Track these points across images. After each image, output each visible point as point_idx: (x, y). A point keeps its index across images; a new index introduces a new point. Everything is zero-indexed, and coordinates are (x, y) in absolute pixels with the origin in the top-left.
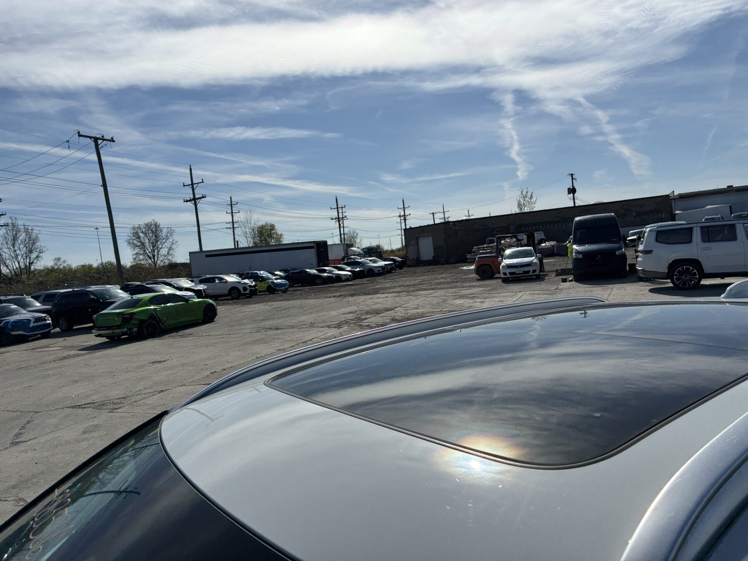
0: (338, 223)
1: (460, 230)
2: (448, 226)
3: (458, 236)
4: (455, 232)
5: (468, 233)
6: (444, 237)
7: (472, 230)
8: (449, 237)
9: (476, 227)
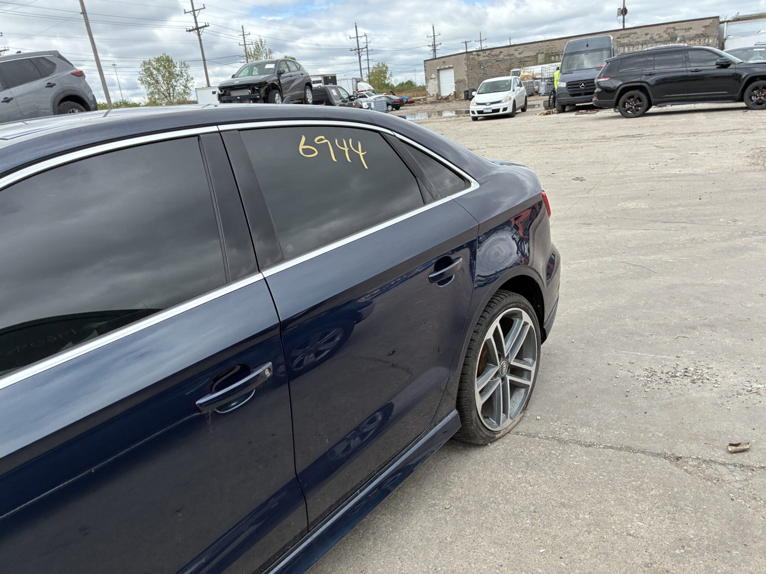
1: (484, 61)
2: (471, 56)
3: (482, 67)
4: (478, 64)
5: (493, 64)
6: (466, 69)
7: (497, 61)
8: (471, 69)
9: (501, 56)
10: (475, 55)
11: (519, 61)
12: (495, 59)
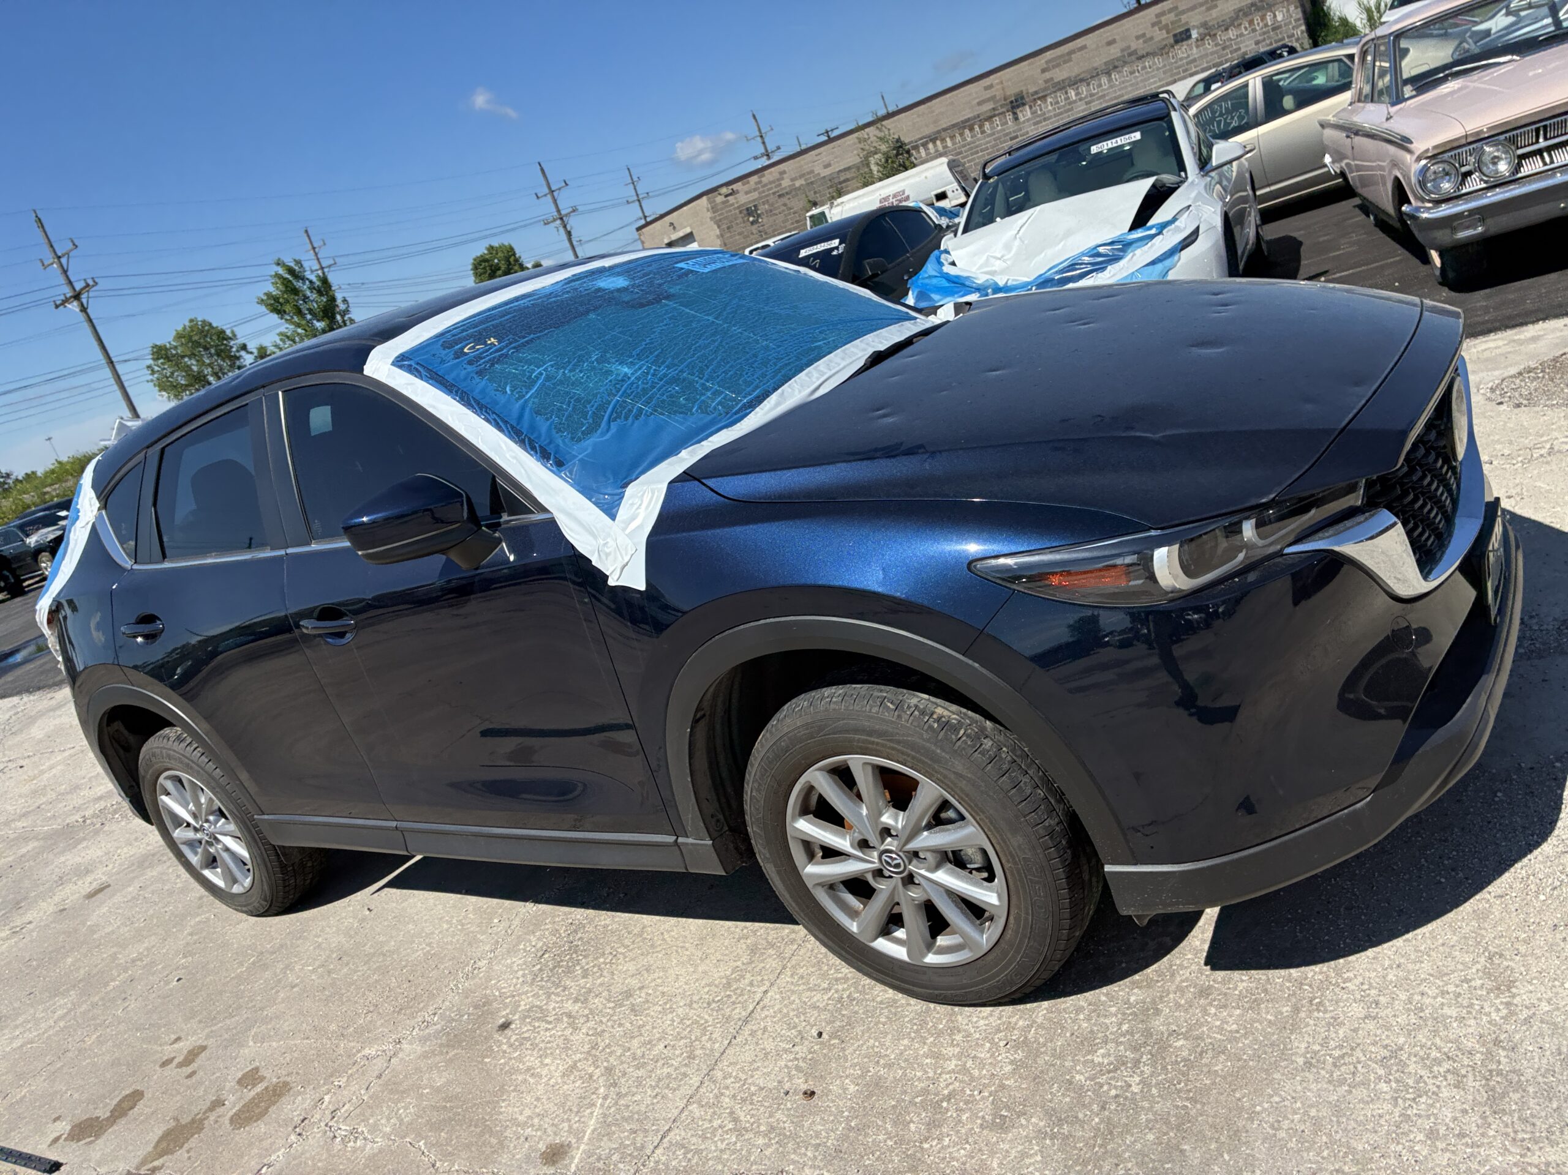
0: (562, 230)
1: (750, 202)
2: (720, 199)
3: (751, 219)
4: (741, 212)
5: (772, 205)
6: (718, 232)
7: (780, 196)
8: (728, 228)
9: (786, 183)
10: (726, 196)
11: (829, 184)
12: (774, 193)
